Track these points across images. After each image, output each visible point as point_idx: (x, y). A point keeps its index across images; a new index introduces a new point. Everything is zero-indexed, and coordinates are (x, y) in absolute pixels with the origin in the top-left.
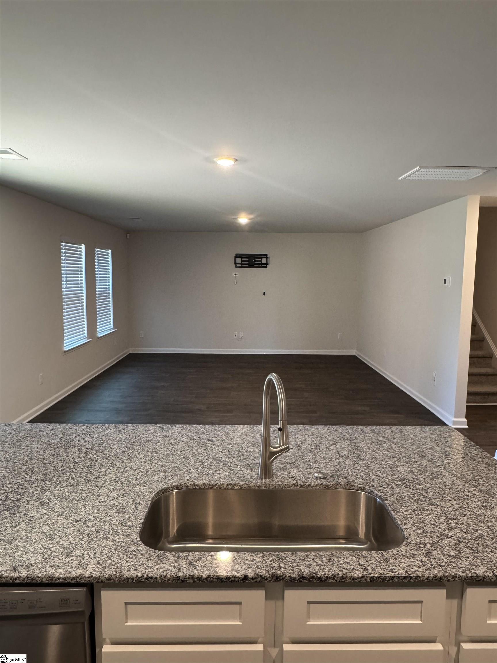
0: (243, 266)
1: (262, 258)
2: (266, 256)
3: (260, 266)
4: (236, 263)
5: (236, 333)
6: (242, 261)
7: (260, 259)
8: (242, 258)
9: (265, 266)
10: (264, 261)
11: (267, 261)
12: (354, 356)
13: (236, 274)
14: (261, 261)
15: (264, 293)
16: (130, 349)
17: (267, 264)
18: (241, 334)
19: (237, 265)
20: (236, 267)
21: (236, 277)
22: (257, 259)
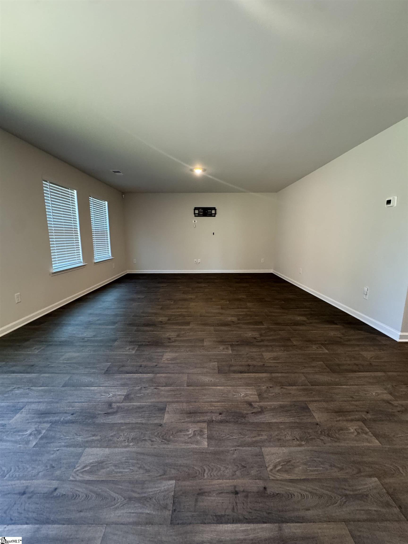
0: (199, 215)
1: (212, 210)
2: (214, 209)
3: (211, 215)
4: (195, 214)
5: (195, 260)
6: (199, 212)
7: (211, 211)
8: (199, 210)
9: (214, 215)
10: (213, 212)
11: (215, 212)
12: (272, 274)
13: (195, 221)
14: (211, 212)
15: (213, 233)
16: (127, 271)
17: (215, 214)
18: (199, 261)
19: (196, 215)
20: (195, 216)
21: (195, 223)
22: (209, 211)
